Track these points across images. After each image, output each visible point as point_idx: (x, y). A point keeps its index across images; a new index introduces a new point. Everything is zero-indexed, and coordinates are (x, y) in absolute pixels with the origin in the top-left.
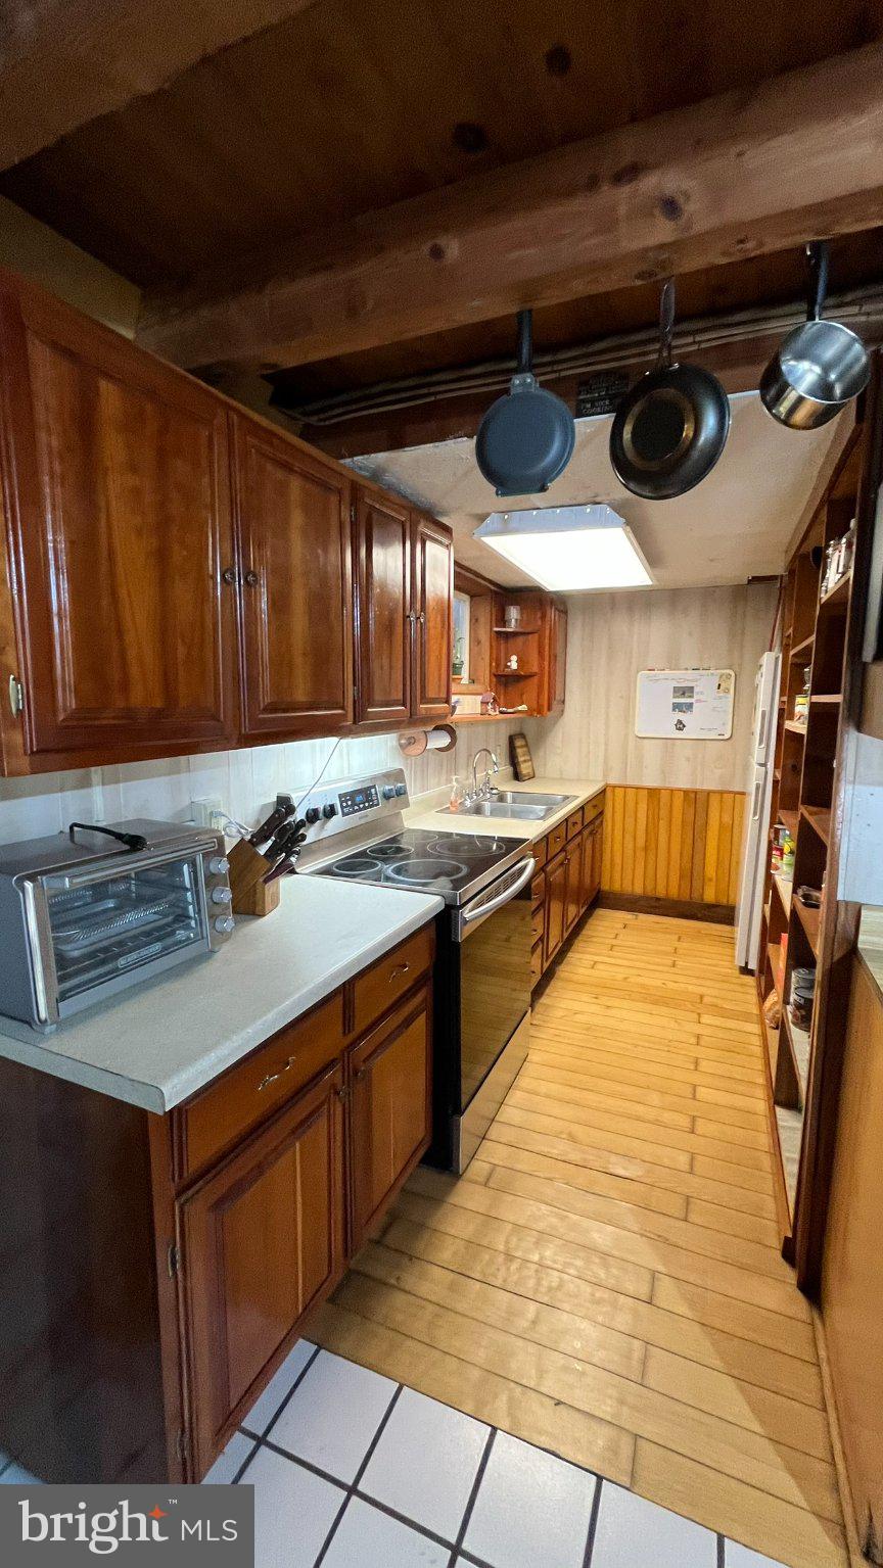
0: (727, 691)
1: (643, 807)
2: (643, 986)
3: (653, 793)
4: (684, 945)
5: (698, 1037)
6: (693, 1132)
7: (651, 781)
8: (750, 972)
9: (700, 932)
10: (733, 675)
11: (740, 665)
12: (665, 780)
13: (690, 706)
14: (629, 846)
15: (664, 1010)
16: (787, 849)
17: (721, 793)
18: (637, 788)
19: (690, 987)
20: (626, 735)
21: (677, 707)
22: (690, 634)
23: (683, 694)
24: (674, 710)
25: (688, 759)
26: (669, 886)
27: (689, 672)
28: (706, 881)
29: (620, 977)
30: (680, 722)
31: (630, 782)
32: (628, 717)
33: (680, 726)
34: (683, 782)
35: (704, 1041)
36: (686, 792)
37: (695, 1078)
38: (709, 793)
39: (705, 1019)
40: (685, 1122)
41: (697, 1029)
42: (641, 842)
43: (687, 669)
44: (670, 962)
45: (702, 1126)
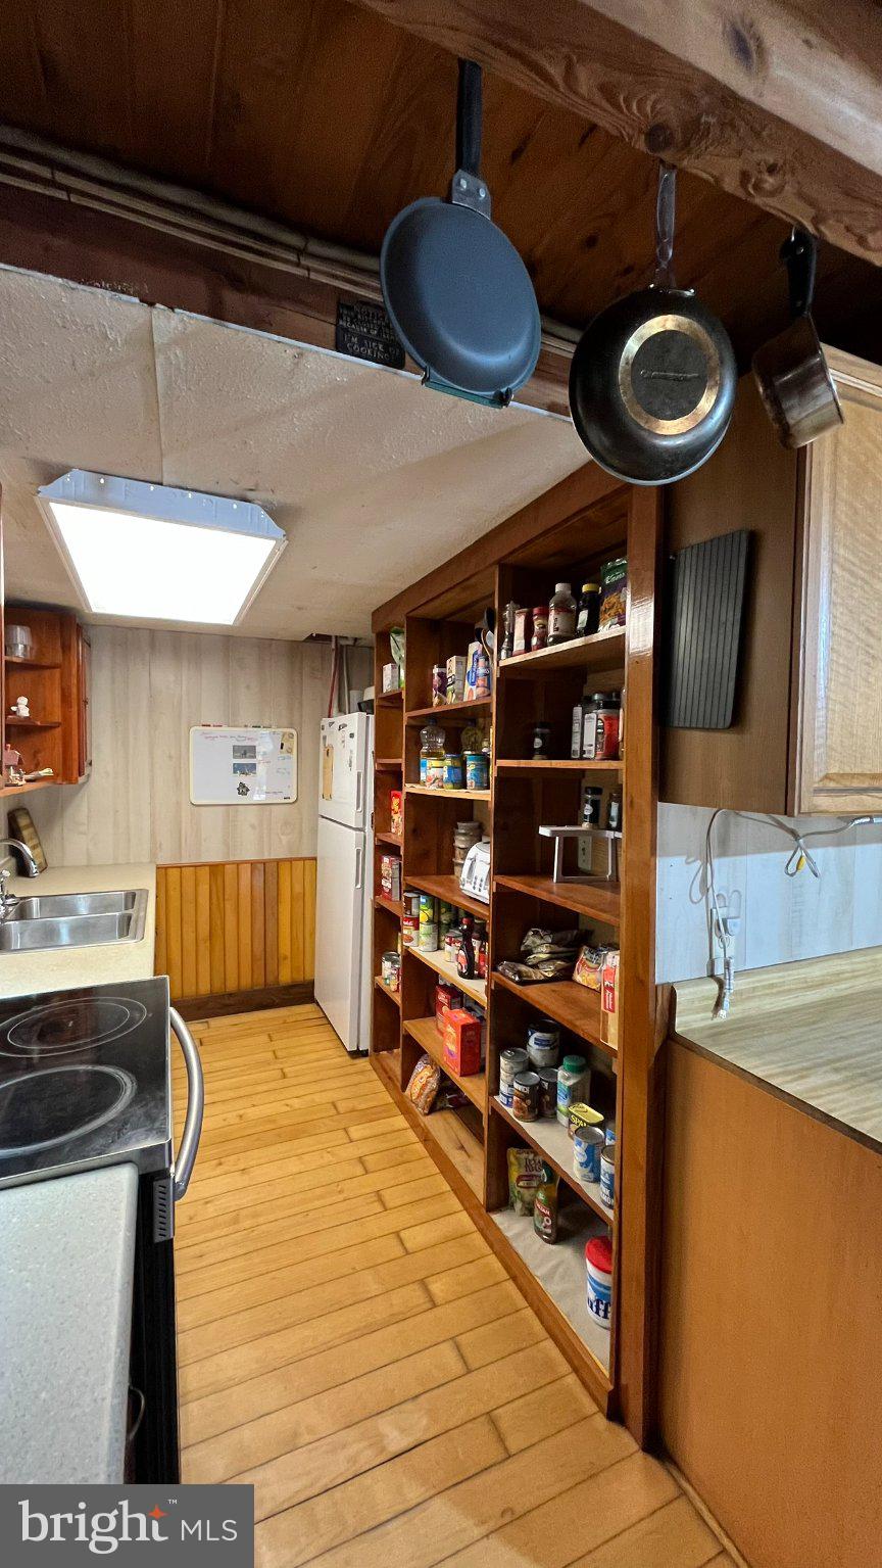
0: (290, 751)
1: (204, 889)
2: (269, 1119)
3: (216, 869)
4: (278, 1044)
5: (361, 1160)
6: (435, 1306)
7: (214, 856)
8: (364, 1054)
9: (285, 1022)
10: (295, 733)
11: (301, 724)
12: (228, 853)
13: (254, 766)
14: (190, 937)
15: (306, 1142)
16: (423, 917)
17: (291, 860)
18: (196, 866)
19: (317, 1098)
20: (178, 804)
21: (239, 769)
22: (248, 687)
23: (245, 754)
24: (235, 772)
25: (253, 827)
26: (239, 976)
27: (249, 729)
28: (281, 960)
29: (232, 1118)
30: (242, 785)
31: (185, 861)
32: (179, 780)
33: (243, 789)
34: (249, 852)
35: (370, 1161)
36: (253, 864)
37: (393, 1221)
38: (278, 862)
39: (356, 1132)
40: (415, 1295)
41: (353, 1151)
42: (204, 929)
43: (246, 726)
44: (278, 1073)
45: (437, 1287)
